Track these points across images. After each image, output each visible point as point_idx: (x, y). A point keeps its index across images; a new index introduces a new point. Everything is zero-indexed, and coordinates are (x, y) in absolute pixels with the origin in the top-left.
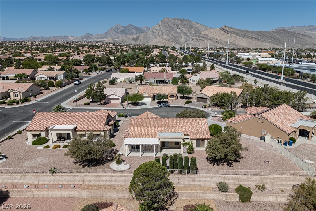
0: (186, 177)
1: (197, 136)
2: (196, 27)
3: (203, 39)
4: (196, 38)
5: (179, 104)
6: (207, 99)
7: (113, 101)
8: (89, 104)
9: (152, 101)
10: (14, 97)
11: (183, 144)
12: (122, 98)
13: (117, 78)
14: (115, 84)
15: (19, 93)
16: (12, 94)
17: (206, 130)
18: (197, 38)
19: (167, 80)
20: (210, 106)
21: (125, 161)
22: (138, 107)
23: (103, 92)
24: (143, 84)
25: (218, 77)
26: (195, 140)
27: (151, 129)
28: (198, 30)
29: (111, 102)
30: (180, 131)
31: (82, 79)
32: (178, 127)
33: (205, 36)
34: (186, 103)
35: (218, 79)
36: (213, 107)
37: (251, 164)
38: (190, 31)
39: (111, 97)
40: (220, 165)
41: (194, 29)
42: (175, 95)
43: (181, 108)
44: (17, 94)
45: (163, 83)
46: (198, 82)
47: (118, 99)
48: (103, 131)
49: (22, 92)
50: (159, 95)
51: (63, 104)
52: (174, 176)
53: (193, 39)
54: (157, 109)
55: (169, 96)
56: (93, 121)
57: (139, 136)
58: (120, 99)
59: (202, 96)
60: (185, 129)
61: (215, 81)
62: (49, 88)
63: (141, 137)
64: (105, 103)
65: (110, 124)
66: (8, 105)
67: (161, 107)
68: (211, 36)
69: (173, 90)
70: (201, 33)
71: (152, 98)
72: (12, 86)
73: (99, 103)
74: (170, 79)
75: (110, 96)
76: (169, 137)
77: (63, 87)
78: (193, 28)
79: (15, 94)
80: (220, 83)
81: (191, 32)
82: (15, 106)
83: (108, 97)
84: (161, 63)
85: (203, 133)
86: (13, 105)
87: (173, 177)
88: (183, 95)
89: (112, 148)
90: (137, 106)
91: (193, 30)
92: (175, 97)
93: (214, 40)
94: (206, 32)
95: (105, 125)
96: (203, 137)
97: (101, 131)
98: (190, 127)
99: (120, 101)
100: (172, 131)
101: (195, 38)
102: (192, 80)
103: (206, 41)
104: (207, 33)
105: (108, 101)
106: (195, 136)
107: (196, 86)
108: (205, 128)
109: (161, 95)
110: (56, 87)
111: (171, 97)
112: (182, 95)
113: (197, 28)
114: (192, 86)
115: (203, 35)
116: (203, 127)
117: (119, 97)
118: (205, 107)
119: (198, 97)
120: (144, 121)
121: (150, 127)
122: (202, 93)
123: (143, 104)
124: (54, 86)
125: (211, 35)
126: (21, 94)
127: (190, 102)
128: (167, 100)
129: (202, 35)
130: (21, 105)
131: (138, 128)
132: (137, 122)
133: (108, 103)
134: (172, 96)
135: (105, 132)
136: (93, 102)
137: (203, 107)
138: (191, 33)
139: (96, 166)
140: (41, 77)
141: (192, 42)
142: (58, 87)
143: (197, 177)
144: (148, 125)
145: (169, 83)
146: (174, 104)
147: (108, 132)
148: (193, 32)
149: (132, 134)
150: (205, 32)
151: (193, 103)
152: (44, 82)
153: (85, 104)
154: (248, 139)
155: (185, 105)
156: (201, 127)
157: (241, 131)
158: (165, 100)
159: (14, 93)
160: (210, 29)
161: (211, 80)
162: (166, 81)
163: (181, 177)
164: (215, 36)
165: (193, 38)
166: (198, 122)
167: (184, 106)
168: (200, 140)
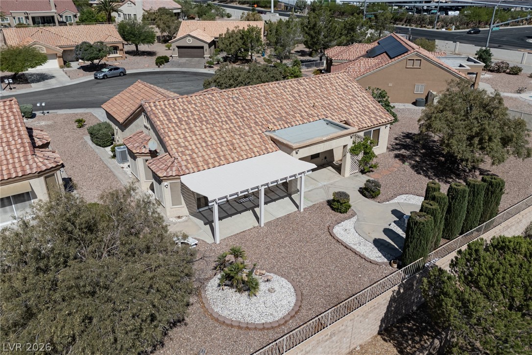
1: (363, 120)
6: (202, 47)
9: (62, 67)
11: (352, 150)
17: (368, 101)
19: (61, 16)
20: (219, 63)
27: (239, 126)
32: (304, 105)
34: (158, 63)
35: (179, 11)
45: (55, 24)
48: (40, 174)
54: (97, 85)
59: (189, 42)
67: (105, 78)
71: (59, 57)
76: (325, 139)
88: (137, 47)
90: (30, 83)
92: (121, 50)
95: (35, 151)
96: (376, 120)
97: (33, 177)
98: (329, 100)
102: (122, 15)
106: (359, 121)
108: (364, 97)
112: (132, 47)
116: (356, 94)
118: (211, 67)
119: (179, 47)
121: (230, 120)
122: (189, 35)
127: (168, 60)
131: (192, 132)
134: (113, 49)
137: (207, 66)
144: (218, 115)
145: (71, 24)
147: (59, 171)
149: (192, 158)
151: (172, 61)
156: (353, 96)
166: (337, 83)
167: (158, 69)
168: (372, 130)
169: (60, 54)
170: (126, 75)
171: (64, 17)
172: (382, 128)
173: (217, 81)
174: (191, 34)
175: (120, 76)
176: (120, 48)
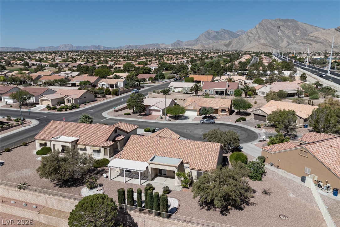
0: (153, 220)
1: (198, 166)
2: (302, 29)
3: (311, 42)
4: (302, 41)
5: (228, 122)
6: (266, 116)
7: (154, 113)
8: (129, 114)
9: (198, 115)
10: (67, 103)
11: (177, 174)
12: (163, 110)
13: (175, 88)
14: (168, 94)
15: (71, 99)
16: (65, 100)
17: (213, 160)
18: (303, 41)
19: (229, 91)
20: (266, 126)
21: (104, 186)
22: (178, 122)
23: (143, 102)
24: (198, 96)
25: (297, 89)
26: (196, 171)
27: (149, 150)
28: (305, 31)
29: (152, 113)
30: (180, 157)
31: (143, 87)
32: (181, 151)
33: (314, 39)
34: (238, 121)
35: (296, 92)
36: (270, 128)
37: (256, 216)
38: (294, 33)
39: (152, 108)
40: (212, 210)
41: (300, 31)
42: (227, 110)
43: (226, 127)
44: (70, 101)
45: (224, 95)
46: (267, 95)
47: (159, 111)
48: (103, 147)
49: (74, 99)
50: (205, 109)
51: (104, 114)
52: (140, 215)
53: (297, 43)
54: (197, 125)
55: (220, 111)
56: (97, 135)
57: (132, 157)
58: (161, 111)
59: (259, 112)
60: (188, 155)
61: (292, 95)
62: (106, 95)
63: (133, 159)
64: (146, 115)
65: (116, 140)
66: (58, 111)
67: (203, 123)
68: (322, 39)
69: (226, 103)
70: (309, 35)
72: (68, 92)
73: (138, 114)
74: (233, 90)
77: (119, 95)
78: (299, 30)
79: (69, 101)
80: (299, 97)
81: (295, 34)
82: (64, 112)
83: (149, 108)
84: (240, 71)
85: (209, 162)
86: (62, 111)
87: (137, 217)
88: (239, 110)
89: (104, 168)
90: (177, 120)
91: (298, 32)
92: (227, 111)
93: (325, 43)
94: (316, 34)
95: (107, 141)
96: (206, 168)
97: (101, 147)
98: (194, 153)
99: (161, 113)
100: (170, 156)
101: (301, 41)
102: (261, 92)
103: (314, 44)
104: (317, 35)
105: (149, 112)
106: (196, 165)
107: (262, 100)
108: (214, 157)
109: (206, 109)
110: (112, 95)
111: (222, 112)
113: (304, 30)
114: (258, 100)
115: (311, 38)
116: (211, 155)
117: (160, 109)
118: (259, 127)
119: (255, 114)
120: (144, 140)
121: (148, 148)
122: (260, 109)
123: (186, 118)
124: (110, 94)
125: (322, 37)
126: (73, 101)
127: (244, 120)
128: (217, 115)
129: (309, 38)
130: (69, 111)
131: (134, 147)
132: (136, 141)
133: (149, 115)
134: (223, 110)
135: (104, 149)
136: (134, 113)
137: (257, 127)
138: (296, 35)
139: (68, 187)
140: (103, 85)
141: (296, 46)
142: (114, 95)
143: (167, 223)
144: (147, 145)
145: (232, 95)
146: (223, 121)
147: (108, 148)
148: (298, 34)
149: (125, 155)
150: (314, 33)
151: (248, 120)
152: (102, 90)
153: (125, 114)
154: (283, 177)
155: (235, 122)
156: (209, 155)
157: (278, 165)
158: (214, 115)
159: (67, 99)
160: (321, 29)
161: (285, 93)
162: (228, 93)
163: (147, 218)
164: (327, 39)
165: (297, 41)
166: (208, 147)
167: (233, 124)
168: (202, 172)
169: (198, 110)
170: (215, 123)
171: (230, 92)
175: (211, 123)
176: (226, 110)
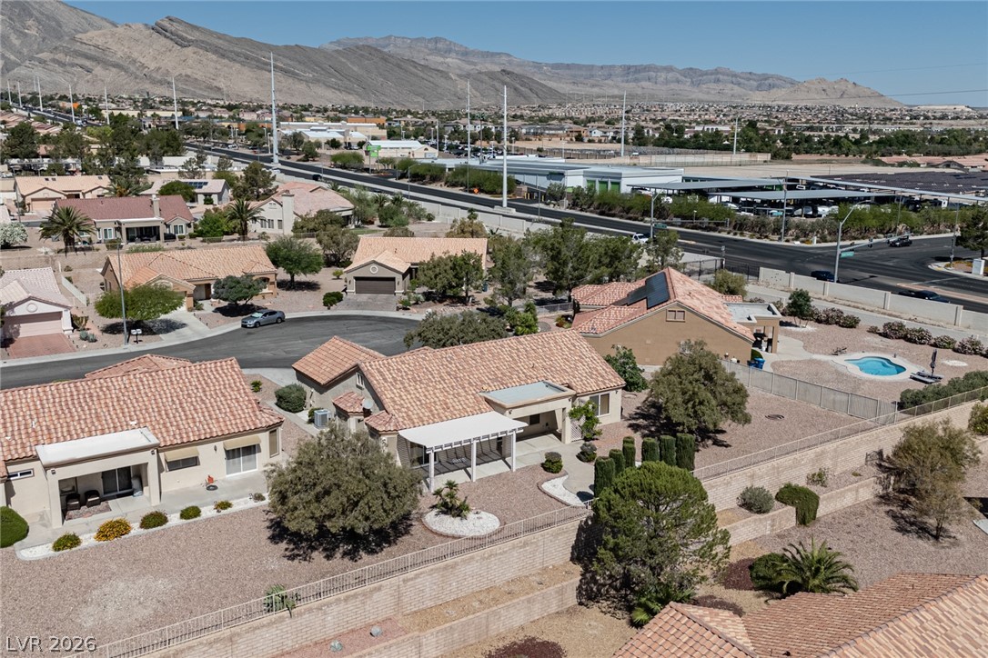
2: (43, 14)
3: (88, 63)
4: (56, 57)
18: (60, 56)
24: (81, 249)
26: (588, 398)
28: (53, 24)
33: (93, 53)
38: (18, 25)
39: (19, 311)
41: (37, 20)
53: (42, 62)
68: (120, 54)
70: (74, 39)
71: (189, 296)
75: (16, 309)
78: (31, 15)
81: (22, 29)
83: (9, 315)
91: (30, 22)
93: (132, 69)
94: (94, 37)
96: (603, 382)
101: (52, 56)
103: (98, 70)
104: (100, 42)
106: (585, 385)
113: (48, 17)
115: (84, 49)
125: (119, 51)
129: (77, 46)
138: (26, 35)
141: (38, 73)
148: (33, 32)
150: (89, 34)
160: (105, 23)
164: (135, 55)
165: (40, 56)
166: (562, 342)
169: (191, 292)
172: (612, 393)
173: (423, 334)
174: (376, 260)
